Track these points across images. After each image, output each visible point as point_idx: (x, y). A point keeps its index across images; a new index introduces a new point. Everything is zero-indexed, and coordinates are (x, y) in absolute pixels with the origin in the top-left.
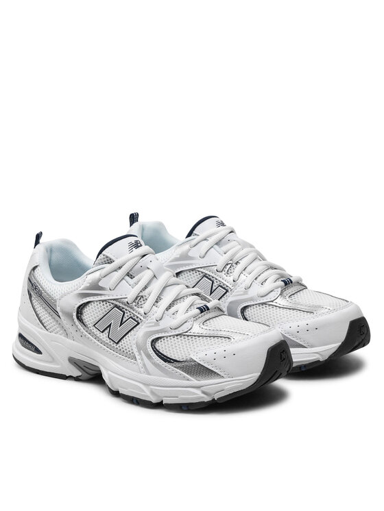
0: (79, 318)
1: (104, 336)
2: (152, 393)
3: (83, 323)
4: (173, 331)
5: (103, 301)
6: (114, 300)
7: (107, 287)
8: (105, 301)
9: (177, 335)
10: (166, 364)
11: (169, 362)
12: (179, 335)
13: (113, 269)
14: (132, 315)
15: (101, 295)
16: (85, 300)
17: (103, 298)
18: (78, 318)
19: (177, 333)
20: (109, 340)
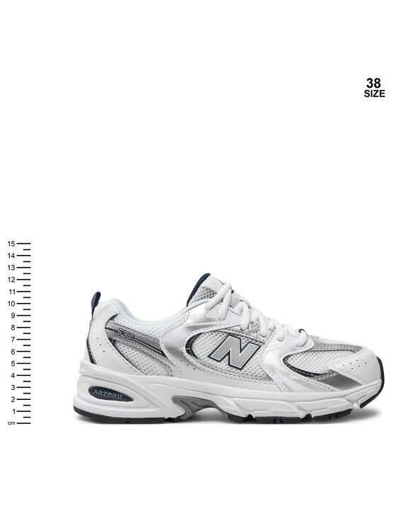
0: (190, 352)
1: (224, 364)
2: (300, 408)
3: (195, 356)
4: (301, 348)
5: (214, 331)
6: (226, 329)
7: (216, 318)
8: (217, 331)
9: (304, 352)
10: (307, 378)
11: (309, 376)
12: (307, 351)
13: (215, 303)
14: (250, 340)
15: (212, 326)
16: (195, 333)
17: (214, 328)
18: (188, 352)
19: (304, 350)
20: (230, 368)
